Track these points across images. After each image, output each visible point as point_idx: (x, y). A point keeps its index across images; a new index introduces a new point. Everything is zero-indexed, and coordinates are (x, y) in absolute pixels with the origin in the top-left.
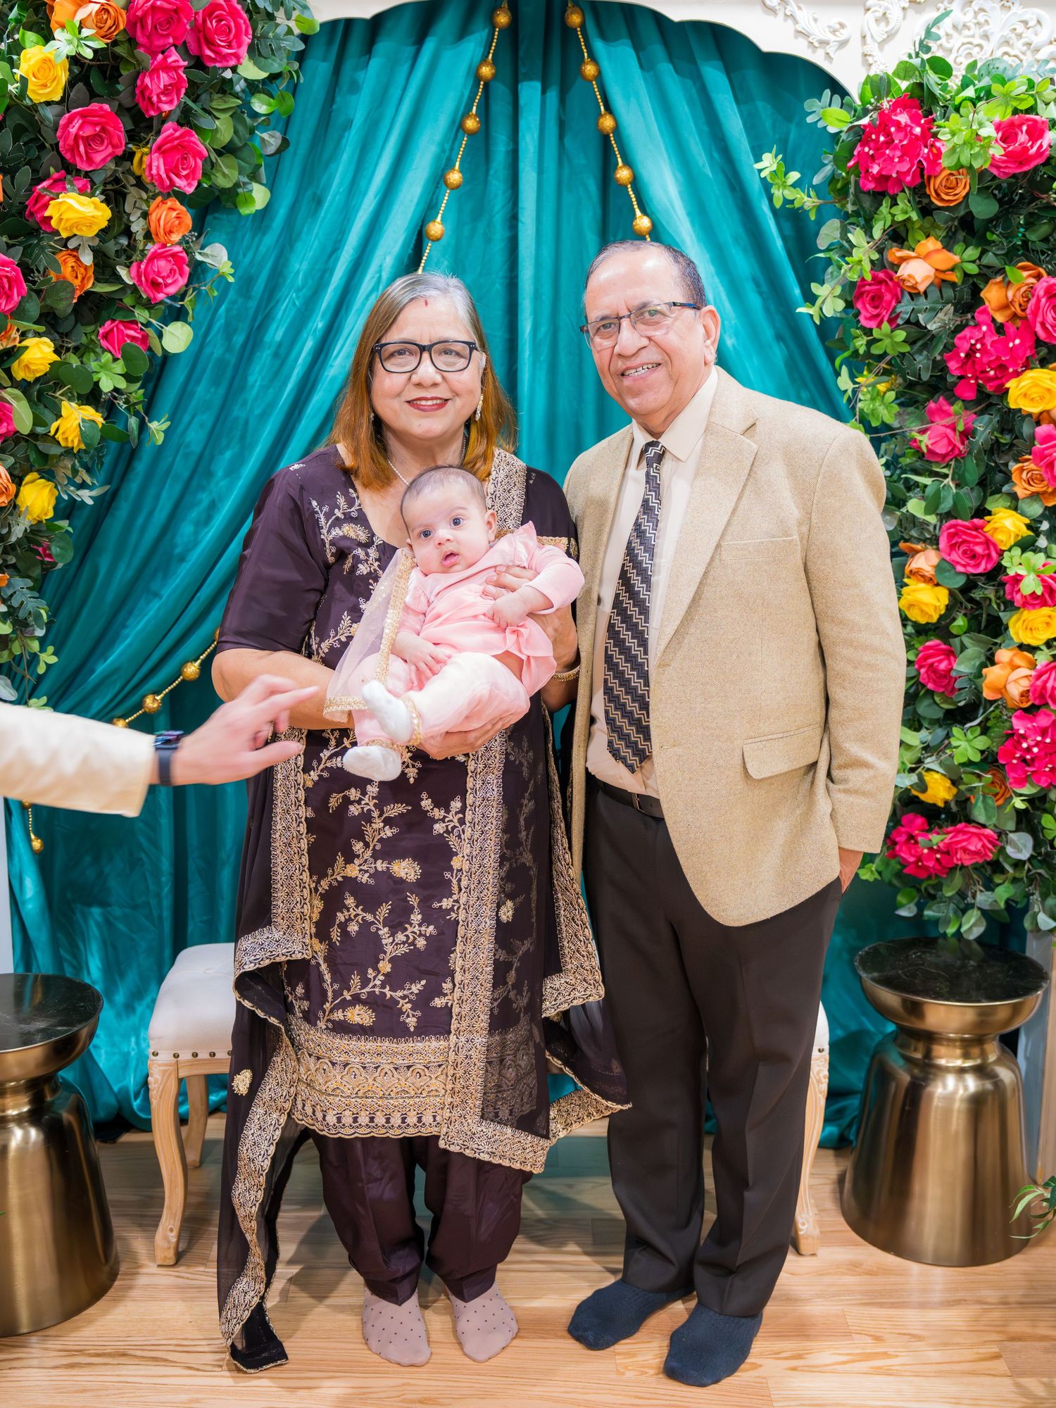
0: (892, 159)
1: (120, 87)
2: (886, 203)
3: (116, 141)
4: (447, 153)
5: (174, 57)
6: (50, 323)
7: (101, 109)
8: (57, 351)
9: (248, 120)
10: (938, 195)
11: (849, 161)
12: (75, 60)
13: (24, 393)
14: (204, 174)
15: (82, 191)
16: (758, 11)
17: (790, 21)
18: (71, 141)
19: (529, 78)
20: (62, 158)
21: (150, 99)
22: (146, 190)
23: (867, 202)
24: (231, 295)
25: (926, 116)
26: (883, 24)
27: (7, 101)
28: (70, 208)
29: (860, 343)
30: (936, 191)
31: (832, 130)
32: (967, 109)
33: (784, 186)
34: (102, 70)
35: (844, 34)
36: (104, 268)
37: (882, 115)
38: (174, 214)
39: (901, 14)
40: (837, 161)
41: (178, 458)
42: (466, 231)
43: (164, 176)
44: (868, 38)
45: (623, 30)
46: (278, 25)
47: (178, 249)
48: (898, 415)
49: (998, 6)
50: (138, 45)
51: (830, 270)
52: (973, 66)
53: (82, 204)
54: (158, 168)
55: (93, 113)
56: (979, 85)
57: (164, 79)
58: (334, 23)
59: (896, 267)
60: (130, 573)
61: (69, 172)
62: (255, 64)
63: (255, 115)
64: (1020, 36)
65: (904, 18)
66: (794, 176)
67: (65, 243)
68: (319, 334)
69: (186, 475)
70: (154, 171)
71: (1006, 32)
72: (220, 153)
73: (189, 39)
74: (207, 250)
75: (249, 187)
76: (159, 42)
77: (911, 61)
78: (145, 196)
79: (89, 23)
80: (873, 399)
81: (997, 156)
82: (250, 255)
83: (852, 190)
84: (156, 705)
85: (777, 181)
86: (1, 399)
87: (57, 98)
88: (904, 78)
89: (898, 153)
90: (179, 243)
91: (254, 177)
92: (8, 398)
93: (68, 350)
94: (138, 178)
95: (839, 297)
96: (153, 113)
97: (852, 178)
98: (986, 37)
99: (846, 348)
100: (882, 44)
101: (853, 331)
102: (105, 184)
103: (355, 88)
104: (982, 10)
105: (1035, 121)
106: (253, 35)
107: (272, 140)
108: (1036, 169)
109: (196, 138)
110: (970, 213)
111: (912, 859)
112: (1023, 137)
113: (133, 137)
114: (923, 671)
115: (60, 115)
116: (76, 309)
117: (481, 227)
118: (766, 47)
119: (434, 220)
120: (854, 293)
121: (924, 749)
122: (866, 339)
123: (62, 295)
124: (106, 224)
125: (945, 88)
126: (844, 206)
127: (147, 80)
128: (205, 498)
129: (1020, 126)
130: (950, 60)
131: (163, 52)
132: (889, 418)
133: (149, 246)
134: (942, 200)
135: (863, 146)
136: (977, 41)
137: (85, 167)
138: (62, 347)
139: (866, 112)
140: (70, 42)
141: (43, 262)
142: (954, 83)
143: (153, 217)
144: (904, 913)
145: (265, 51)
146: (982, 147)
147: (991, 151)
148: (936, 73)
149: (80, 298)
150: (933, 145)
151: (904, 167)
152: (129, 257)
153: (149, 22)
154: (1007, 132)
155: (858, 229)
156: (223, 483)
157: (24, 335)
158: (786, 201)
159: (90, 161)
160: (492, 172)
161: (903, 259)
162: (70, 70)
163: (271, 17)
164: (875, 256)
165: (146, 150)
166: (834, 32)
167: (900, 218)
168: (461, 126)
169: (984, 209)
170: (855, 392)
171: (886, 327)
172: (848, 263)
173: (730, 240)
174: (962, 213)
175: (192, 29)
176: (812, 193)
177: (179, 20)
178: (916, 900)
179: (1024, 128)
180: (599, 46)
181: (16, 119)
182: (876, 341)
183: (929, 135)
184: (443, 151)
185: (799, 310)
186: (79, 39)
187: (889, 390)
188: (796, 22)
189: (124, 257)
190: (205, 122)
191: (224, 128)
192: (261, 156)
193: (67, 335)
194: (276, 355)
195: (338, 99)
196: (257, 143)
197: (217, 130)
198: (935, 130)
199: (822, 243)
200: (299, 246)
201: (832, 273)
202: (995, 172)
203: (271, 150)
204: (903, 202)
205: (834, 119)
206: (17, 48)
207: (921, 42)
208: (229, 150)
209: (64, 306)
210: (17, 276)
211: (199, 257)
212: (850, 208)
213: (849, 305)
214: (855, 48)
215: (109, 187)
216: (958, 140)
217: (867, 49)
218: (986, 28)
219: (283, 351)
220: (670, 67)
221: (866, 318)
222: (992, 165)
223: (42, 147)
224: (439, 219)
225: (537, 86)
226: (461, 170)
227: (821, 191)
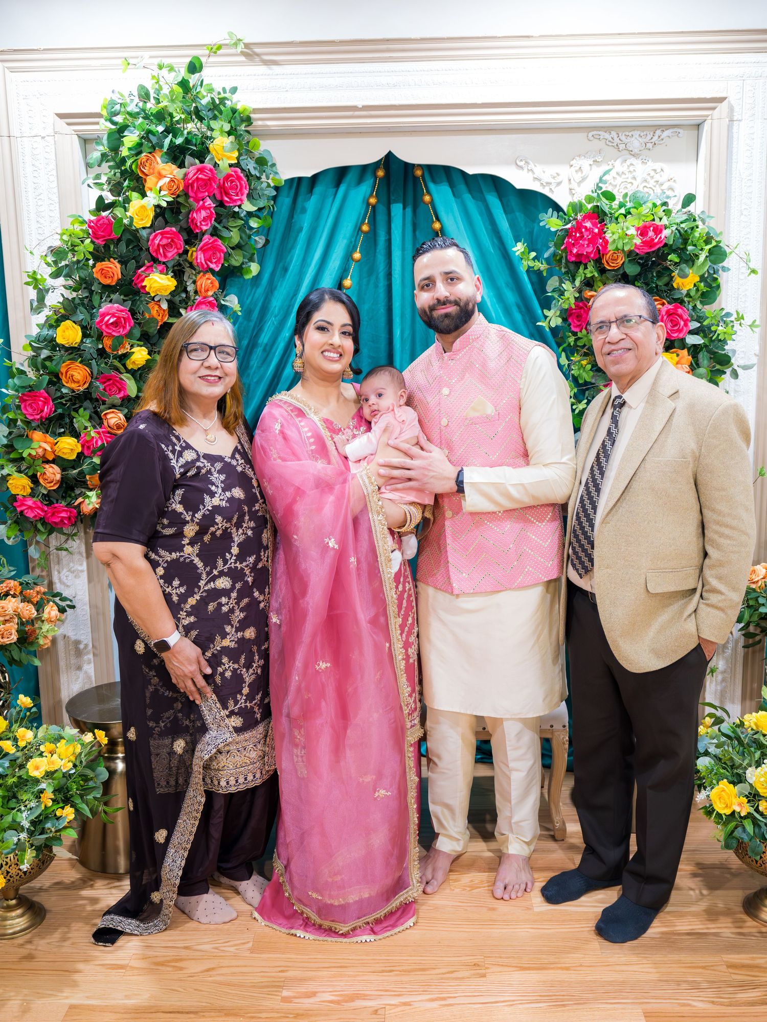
0: (583, 245)
1: (181, 218)
2: (582, 267)
3: (179, 246)
5: (209, 202)
6: (146, 339)
7: (171, 230)
8: (149, 354)
9: (248, 231)
10: (608, 263)
11: (562, 245)
12: (158, 206)
13: (132, 375)
14: (225, 260)
15: (161, 272)
16: (514, 167)
17: (530, 173)
18: (156, 247)
19: (396, 202)
20: (152, 256)
21: (196, 224)
22: (195, 270)
23: (572, 267)
24: (240, 320)
25: (600, 223)
26: (580, 173)
27: (123, 228)
28: (156, 281)
29: (571, 340)
30: (607, 262)
31: (553, 229)
32: (621, 219)
33: (529, 260)
34: (172, 210)
35: (558, 179)
36: (174, 310)
37: (578, 222)
38: (210, 281)
39: (589, 167)
40: (555, 245)
42: (364, 282)
43: (204, 263)
44: (572, 180)
45: (444, 178)
46: (262, 183)
47: (211, 299)
48: (593, 377)
49: (639, 162)
50: (190, 197)
51: (554, 302)
52: (626, 195)
53: (162, 279)
54: (201, 259)
55: (167, 233)
56: (629, 205)
57: (203, 214)
58: (292, 180)
59: (588, 300)
61: (155, 262)
62: (251, 203)
63: (251, 228)
64: (652, 177)
65: (591, 169)
66: (533, 254)
67: (153, 299)
68: (287, 339)
70: (199, 261)
71: (645, 175)
72: (233, 248)
73: (216, 192)
74: (227, 298)
75: (249, 264)
76: (200, 195)
77: (593, 195)
78: (194, 272)
79: (165, 188)
80: (579, 369)
81: (638, 243)
82: (250, 299)
83: (564, 261)
85: (524, 257)
86: (122, 379)
87: (148, 225)
88: (589, 203)
89: (586, 242)
90: (212, 296)
91: (251, 260)
92: (124, 379)
93: (155, 352)
94: (191, 264)
95: (559, 316)
96: (198, 231)
97: (564, 255)
98: (634, 178)
99: (565, 342)
100: (579, 183)
101: (567, 334)
102: (174, 266)
103: (304, 210)
104: (632, 164)
105: (657, 226)
106: (250, 189)
107: (260, 241)
108: (659, 249)
109: (220, 242)
110: (625, 272)
112: (651, 234)
113: (187, 242)
115: (151, 234)
116: (159, 331)
117: (372, 280)
118: (518, 186)
119: (346, 278)
120: (567, 315)
122: (574, 337)
123: (152, 325)
124: (174, 288)
125: (611, 208)
126: (561, 268)
127: (195, 215)
129: (650, 227)
130: (615, 192)
131: (203, 200)
132: (588, 380)
133: (197, 297)
134: (610, 266)
135: (569, 238)
136: (630, 180)
137: (162, 259)
138: (152, 351)
139: (570, 221)
140: (155, 198)
141: (142, 308)
142: (615, 204)
143: (199, 283)
145: (256, 196)
146: (629, 239)
147: (635, 241)
148: (607, 199)
149: (161, 326)
150: (604, 238)
151: (590, 249)
152: (187, 303)
153: (195, 185)
154: (643, 231)
155: (567, 282)
157: (132, 346)
158: (529, 266)
159: (165, 256)
160: (378, 251)
161: (592, 296)
162: (155, 211)
163: (259, 178)
164: (577, 295)
165: (194, 249)
166: (554, 178)
167: (589, 275)
168: (360, 229)
169: (632, 270)
170: (569, 365)
171: (584, 331)
172: (562, 299)
173: (504, 285)
174: (621, 272)
175: (218, 187)
176: (543, 262)
177: (211, 184)
179: (652, 229)
180: (432, 186)
181: (128, 236)
182: (579, 338)
183: (602, 232)
184: (351, 242)
185: (538, 324)
186: (159, 197)
187: (588, 364)
188: (533, 173)
189: (183, 305)
190: (225, 233)
191: (235, 236)
192: (255, 249)
193: (153, 345)
194: (264, 350)
195: (295, 216)
196: (253, 242)
197: (231, 237)
198: (605, 230)
199: (549, 288)
200: (276, 293)
201: (554, 304)
202: (637, 251)
203: (260, 246)
204: (591, 266)
205: (554, 223)
206: (127, 200)
207: (597, 185)
208: (238, 247)
209: (153, 330)
210: (128, 317)
211: (223, 302)
212: (563, 270)
213: (565, 320)
214: (565, 186)
215: (176, 268)
216: (616, 237)
217: (571, 186)
218: (634, 173)
219: (268, 348)
220: (469, 196)
221: (574, 327)
222: (635, 248)
223: (141, 249)
224: (349, 278)
225: (400, 206)
226: (360, 252)
227: (548, 261)
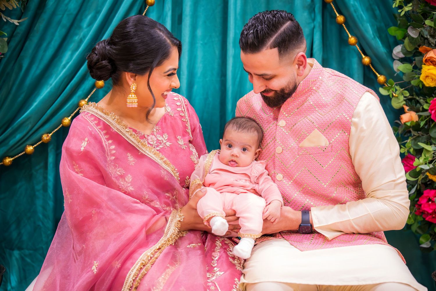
41: (65, 16)
60: (38, 72)
69: (68, 25)
84: (48, 138)
111: (430, 211)
114: (433, 112)
121: (434, 153)
128: (77, 38)
144: (424, 246)
156: (86, 30)
178: (430, 240)
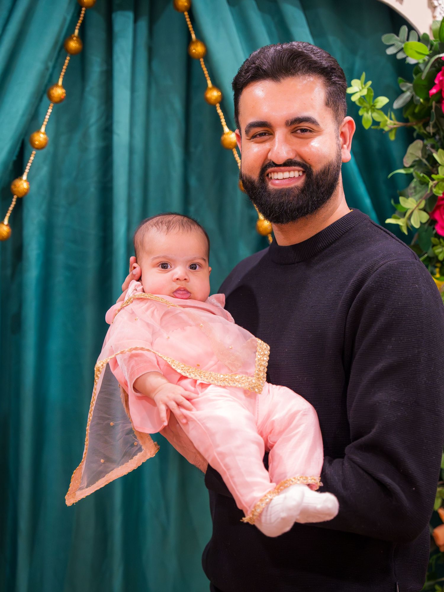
4: (50, 70)
11: (431, 89)
19: (122, 8)
29: (440, 250)
31: (412, 61)
33: (373, 108)
40: (416, 88)
42: (63, 140)
51: (413, 185)
66: (383, 101)
83: (434, 115)
85: (365, 104)
95: (424, 210)
97: (434, 104)
101: (434, 240)
117: (77, 137)
119: (38, 130)
155: (440, 150)
158: (376, 123)
160: (87, 89)
172: (433, 180)
176: (393, 116)
184: (47, 69)
185: (388, 221)
199: (408, 161)
201: (415, 188)
205: (413, 51)
212: (431, 129)
221: (442, 228)
224: (43, 129)
225: (130, 15)
226: (64, 86)
227: (400, 115)
